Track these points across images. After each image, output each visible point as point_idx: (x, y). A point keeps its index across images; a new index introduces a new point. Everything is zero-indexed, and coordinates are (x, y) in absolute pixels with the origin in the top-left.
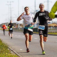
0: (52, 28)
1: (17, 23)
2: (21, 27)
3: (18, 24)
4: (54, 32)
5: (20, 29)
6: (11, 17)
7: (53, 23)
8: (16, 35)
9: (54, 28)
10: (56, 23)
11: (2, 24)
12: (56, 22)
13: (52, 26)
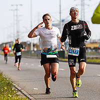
0: (90, 51)
1: (29, 43)
2: (35, 49)
3: (31, 43)
4: (93, 58)
5: (33, 52)
6: (18, 32)
7: (92, 41)
8: (27, 64)
9: (94, 50)
10: (96, 43)
11: (3, 44)
12: (96, 41)
13: (90, 48)
